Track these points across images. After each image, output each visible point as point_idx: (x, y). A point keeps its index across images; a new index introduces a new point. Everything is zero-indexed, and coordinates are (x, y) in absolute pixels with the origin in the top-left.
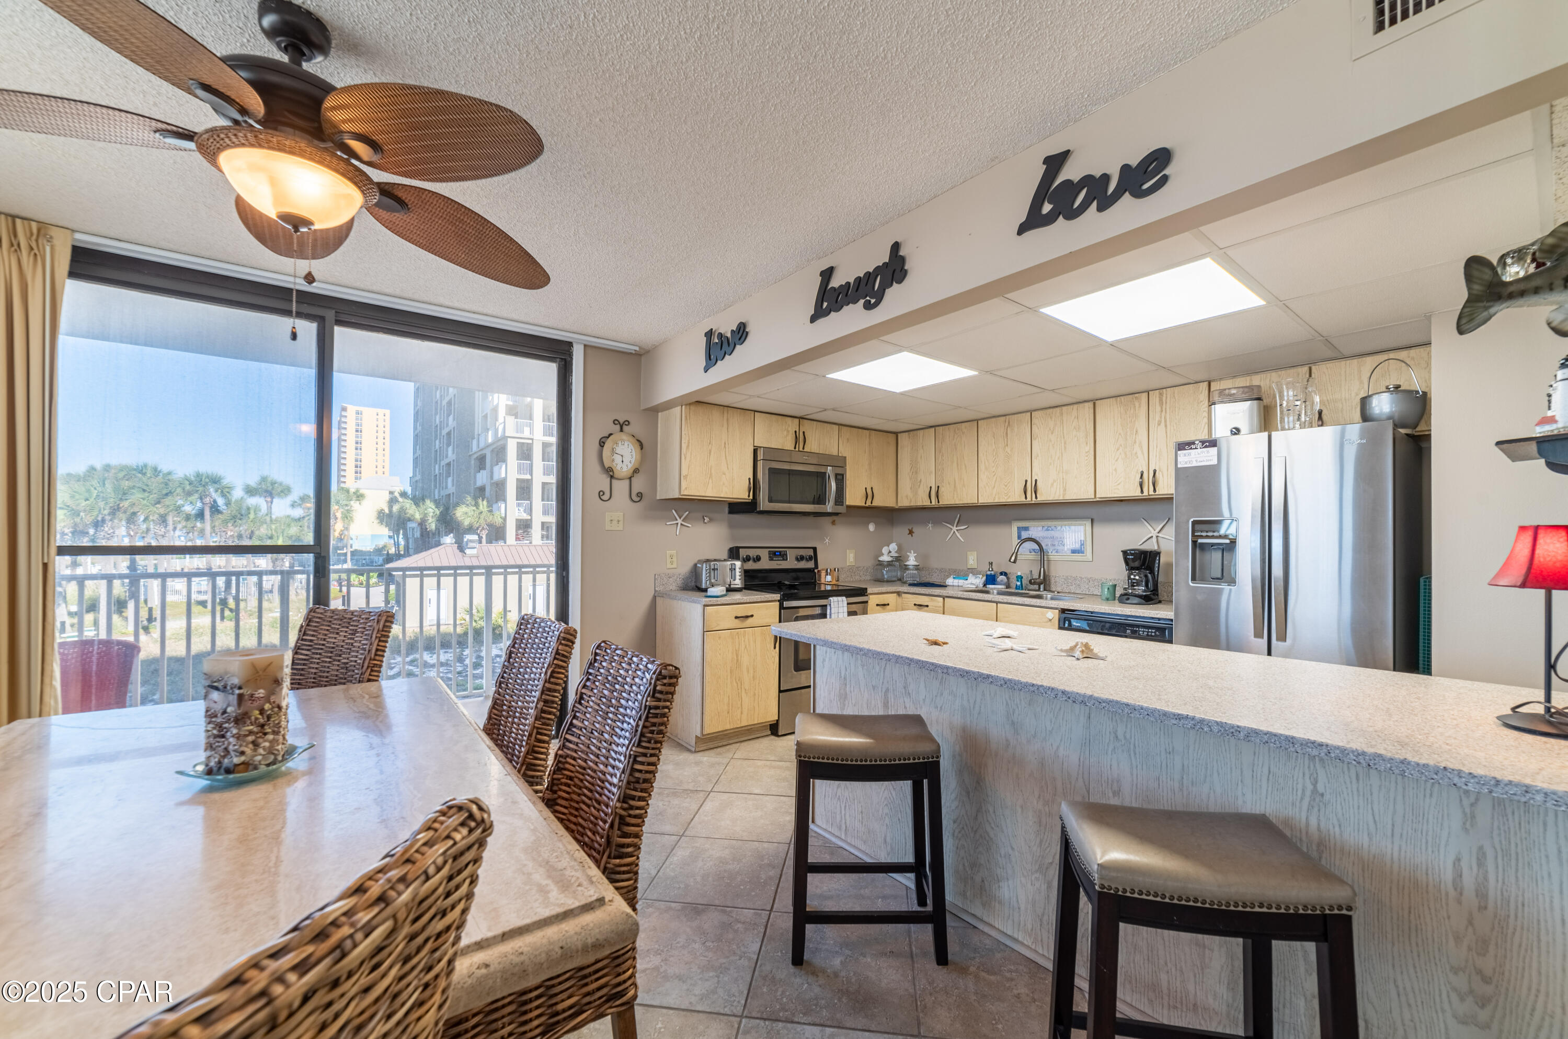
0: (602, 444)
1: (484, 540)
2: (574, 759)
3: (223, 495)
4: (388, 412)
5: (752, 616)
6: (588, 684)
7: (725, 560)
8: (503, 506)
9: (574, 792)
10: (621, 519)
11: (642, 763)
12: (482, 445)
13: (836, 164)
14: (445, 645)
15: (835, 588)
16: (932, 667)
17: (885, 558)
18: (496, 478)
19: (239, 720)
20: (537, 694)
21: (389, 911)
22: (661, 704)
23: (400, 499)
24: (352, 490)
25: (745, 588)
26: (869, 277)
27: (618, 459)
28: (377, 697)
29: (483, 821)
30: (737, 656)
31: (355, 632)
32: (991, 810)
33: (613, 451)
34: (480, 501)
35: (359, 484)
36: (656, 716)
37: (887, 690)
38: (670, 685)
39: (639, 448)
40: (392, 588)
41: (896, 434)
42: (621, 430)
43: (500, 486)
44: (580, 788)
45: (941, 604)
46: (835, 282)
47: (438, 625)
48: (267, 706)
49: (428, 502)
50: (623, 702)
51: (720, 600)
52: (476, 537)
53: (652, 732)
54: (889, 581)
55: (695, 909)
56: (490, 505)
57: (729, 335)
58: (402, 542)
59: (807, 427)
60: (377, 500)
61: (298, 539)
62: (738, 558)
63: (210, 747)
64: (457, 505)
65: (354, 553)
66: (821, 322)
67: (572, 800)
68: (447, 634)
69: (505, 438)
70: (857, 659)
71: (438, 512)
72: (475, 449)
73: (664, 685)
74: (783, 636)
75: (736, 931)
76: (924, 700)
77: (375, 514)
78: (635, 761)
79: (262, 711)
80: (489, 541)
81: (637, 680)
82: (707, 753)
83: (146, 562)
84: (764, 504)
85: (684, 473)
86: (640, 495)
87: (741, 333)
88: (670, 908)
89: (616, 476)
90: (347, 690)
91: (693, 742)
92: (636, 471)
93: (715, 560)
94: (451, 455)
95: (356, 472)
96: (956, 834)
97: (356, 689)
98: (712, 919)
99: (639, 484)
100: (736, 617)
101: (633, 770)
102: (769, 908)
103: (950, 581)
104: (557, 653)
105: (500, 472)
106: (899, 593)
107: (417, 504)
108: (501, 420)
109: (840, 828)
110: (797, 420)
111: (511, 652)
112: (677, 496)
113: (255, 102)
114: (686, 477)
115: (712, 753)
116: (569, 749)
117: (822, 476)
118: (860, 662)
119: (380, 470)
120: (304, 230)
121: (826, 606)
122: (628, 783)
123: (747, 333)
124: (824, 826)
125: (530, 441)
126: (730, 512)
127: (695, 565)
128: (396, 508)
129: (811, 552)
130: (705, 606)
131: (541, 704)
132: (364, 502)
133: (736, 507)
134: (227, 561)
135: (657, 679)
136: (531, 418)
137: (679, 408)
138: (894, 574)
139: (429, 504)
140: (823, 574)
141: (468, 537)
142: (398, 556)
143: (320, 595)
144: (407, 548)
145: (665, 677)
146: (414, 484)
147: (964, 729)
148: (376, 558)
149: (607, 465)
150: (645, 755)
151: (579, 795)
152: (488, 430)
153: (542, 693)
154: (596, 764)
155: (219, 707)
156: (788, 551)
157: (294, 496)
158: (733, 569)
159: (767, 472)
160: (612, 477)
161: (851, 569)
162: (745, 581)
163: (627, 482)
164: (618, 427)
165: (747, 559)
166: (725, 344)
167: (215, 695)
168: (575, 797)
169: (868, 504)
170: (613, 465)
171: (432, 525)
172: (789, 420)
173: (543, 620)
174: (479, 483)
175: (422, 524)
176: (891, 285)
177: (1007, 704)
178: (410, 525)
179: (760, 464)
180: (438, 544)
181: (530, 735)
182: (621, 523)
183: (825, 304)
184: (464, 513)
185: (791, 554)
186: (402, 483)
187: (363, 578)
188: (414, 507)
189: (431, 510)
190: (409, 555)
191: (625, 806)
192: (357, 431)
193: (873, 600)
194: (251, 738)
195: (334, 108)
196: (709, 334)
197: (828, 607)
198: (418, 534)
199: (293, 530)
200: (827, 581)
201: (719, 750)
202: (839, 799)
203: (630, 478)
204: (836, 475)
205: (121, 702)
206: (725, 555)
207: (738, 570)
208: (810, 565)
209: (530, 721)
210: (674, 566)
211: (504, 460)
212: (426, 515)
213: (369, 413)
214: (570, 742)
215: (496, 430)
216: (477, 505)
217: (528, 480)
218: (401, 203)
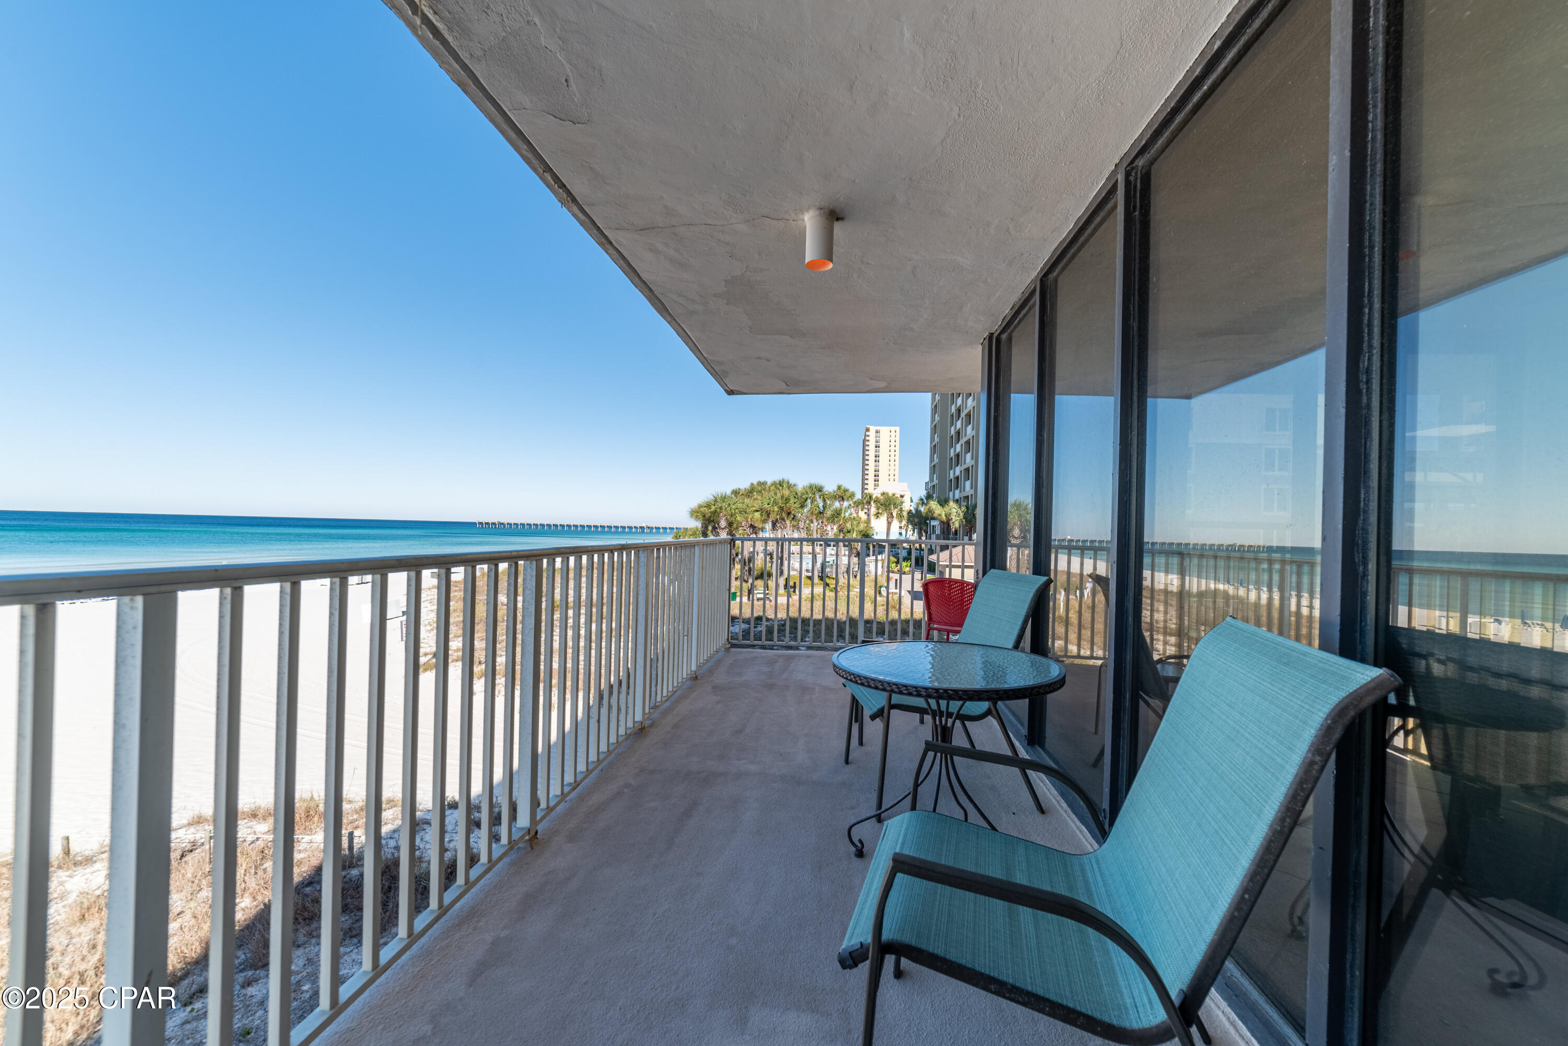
4: (898, 429)
23: (927, 501)
49: (951, 504)
71: (961, 512)
95: (875, 481)
119: (892, 477)
128: (923, 509)
171: (956, 523)
175: (947, 522)
187: (900, 566)
188: (940, 507)
192: (876, 447)
198: (938, 531)
212: (950, 515)
213: (884, 430)
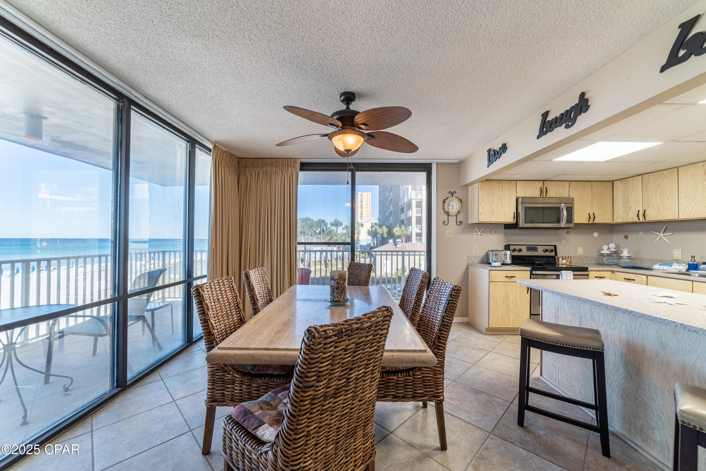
0: (444, 202)
1: (404, 241)
2: (426, 317)
3: (325, 226)
4: (370, 193)
5: (515, 277)
6: (431, 292)
7: (502, 251)
8: (411, 227)
9: (426, 329)
10: (453, 232)
11: (446, 319)
12: (403, 203)
13: (540, 70)
14: (389, 282)
15: (568, 266)
16: (598, 304)
17: (605, 251)
18: (408, 216)
19: (337, 288)
20: (415, 295)
21: (370, 321)
22: (454, 299)
23: (375, 226)
24: (360, 223)
25: (512, 264)
26: (568, 112)
27: (451, 208)
28: (368, 290)
29: (391, 311)
30: (506, 294)
31: (362, 270)
32: (647, 389)
33: (449, 205)
34: (402, 225)
35: (362, 221)
36: (452, 303)
37: (581, 317)
38: (457, 293)
39: (460, 202)
40: (372, 259)
41: (612, 182)
42: (452, 196)
43: (410, 219)
44: (428, 327)
45: (645, 280)
46: (550, 118)
47: (386, 274)
48: (343, 286)
50: (442, 298)
51: (497, 268)
52: (400, 240)
53: (450, 309)
54: (607, 265)
55: (476, 392)
56: (406, 227)
57: (498, 150)
58: (375, 242)
59: (547, 184)
60: (367, 227)
61: (345, 241)
62: (509, 249)
63: (331, 295)
64: (394, 227)
65: (361, 246)
66: (543, 138)
67: (425, 331)
68: (390, 278)
69: (411, 200)
70: (564, 299)
71: (387, 230)
72: (400, 205)
73: (455, 293)
74: (532, 287)
75: (493, 405)
76: (603, 324)
77: (367, 232)
78: (444, 318)
79: (342, 287)
80: (406, 242)
81: (446, 291)
82: (491, 336)
83: (308, 247)
84: (522, 224)
85: (480, 212)
86: (461, 222)
87: (504, 148)
88: (466, 388)
89: (450, 215)
90: (360, 287)
91: (484, 330)
92: (459, 212)
93: (497, 250)
94: (392, 208)
95: (361, 217)
96: (624, 397)
97: (363, 287)
98: (483, 397)
99: (460, 218)
100: (506, 277)
101: (443, 321)
102: (511, 401)
103: (656, 267)
104: (422, 281)
105: (410, 214)
106: (613, 272)
107: (380, 228)
108: (410, 192)
109: (556, 381)
110: (542, 182)
111: (408, 280)
112: (477, 222)
113: (340, 124)
114: (481, 213)
115: (493, 337)
116: (424, 313)
117: (558, 209)
118: (566, 301)
119: (368, 215)
120: (350, 152)
121: (559, 275)
122: (441, 325)
123: (507, 148)
124: (547, 379)
125: (421, 200)
126: (505, 228)
127: (487, 252)
128: (373, 229)
129: (553, 248)
130: (490, 270)
131: (416, 298)
132: (364, 227)
133: (508, 226)
134: (327, 248)
135: (452, 290)
136: (421, 190)
137: (478, 184)
138: (613, 261)
139: (384, 227)
140: (561, 259)
141: (398, 240)
142: (374, 247)
143: (353, 259)
144: (377, 244)
145: (455, 290)
146: (379, 219)
147: (628, 342)
148: (367, 248)
149: (446, 211)
150: (447, 316)
151: (427, 330)
152: (405, 197)
153: (417, 295)
154: (433, 319)
155: (333, 284)
156: (538, 247)
157: (343, 226)
158: (505, 255)
159: (524, 209)
160: (448, 215)
161: (580, 257)
162: (512, 261)
163: (455, 217)
164: (451, 194)
165: (514, 250)
166: (496, 154)
167: (332, 281)
168: (426, 330)
169: (591, 221)
170: (449, 211)
171: (385, 235)
172: (537, 182)
173: (418, 270)
174: (402, 219)
175: (382, 235)
176: (580, 114)
177: (657, 331)
178: (378, 235)
179: (520, 206)
180: (387, 243)
181: (413, 309)
182: (453, 234)
183: (545, 129)
184: (397, 231)
185: (540, 249)
186: (375, 220)
187: (363, 255)
188: (379, 229)
189: (385, 229)
190: (378, 247)
191: (440, 332)
192: (361, 206)
193: (592, 274)
194: (339, 294)
195: (357, 119)
196: (489, 151)
197: (561, 276)
198: (380, 239)
199: (343, 238)
200: (563, 262)
201: (497, 336)
202: (555, 367)
203: (456, 215)
204: (567, 208)
205: (308, 284)
206: (503, 248)
207: (508, 255)
208: (553, 254)
209: (413, 303)
210: (477, 252)
211: (411, 209)
212: (383, 232)
213: (365, 194)
214: (425, 311)
215: (408, 197)
216: (400, 227)
217: (420, 216)
218: (373, 137)
